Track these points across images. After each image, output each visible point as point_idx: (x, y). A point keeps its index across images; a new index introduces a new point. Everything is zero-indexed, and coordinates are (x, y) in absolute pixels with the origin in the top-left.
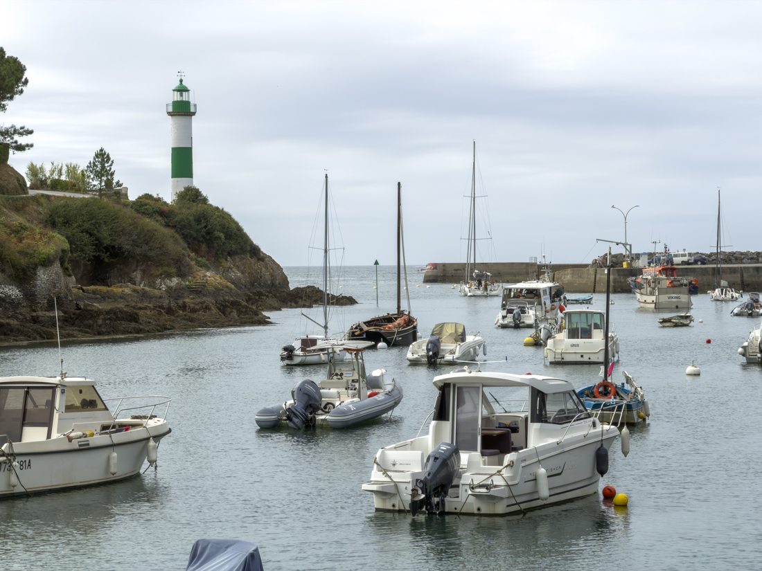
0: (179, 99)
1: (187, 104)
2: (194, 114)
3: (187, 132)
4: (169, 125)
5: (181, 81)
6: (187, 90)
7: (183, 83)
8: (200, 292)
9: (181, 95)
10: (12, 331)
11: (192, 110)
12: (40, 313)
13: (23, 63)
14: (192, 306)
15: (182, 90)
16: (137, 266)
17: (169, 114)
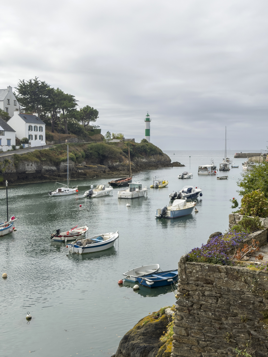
0: (147, 118)
1: (149, 119)
2: (151, 121)
3: (148, 125)
4: (145, 124)
5: (148, 113)
6: (149, 116)
7: (148, 114)
8: (124, 166)
9: (148, 117)
10: (47, 178)
11: (150, 120)
12: (60, 173)
13: (98, 111)
14: (121, 169)
15: (148, 115)
16: (110, 160)
17: (145, 121)
